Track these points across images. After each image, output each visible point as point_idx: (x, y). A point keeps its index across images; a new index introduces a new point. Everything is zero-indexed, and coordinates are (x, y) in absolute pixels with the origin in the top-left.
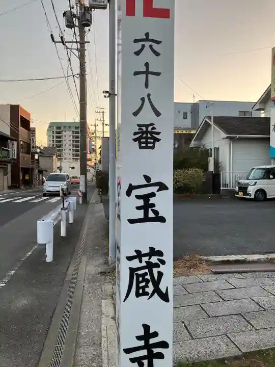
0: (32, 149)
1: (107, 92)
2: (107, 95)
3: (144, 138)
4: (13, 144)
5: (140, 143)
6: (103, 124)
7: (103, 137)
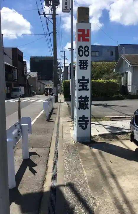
0: (24, 74)
1: (70, 48)
2: (70, 49)
3: (82, 66)
4: (15, 71)
5: (80, 67)
6: (64, 59)
7: (65, 66)
